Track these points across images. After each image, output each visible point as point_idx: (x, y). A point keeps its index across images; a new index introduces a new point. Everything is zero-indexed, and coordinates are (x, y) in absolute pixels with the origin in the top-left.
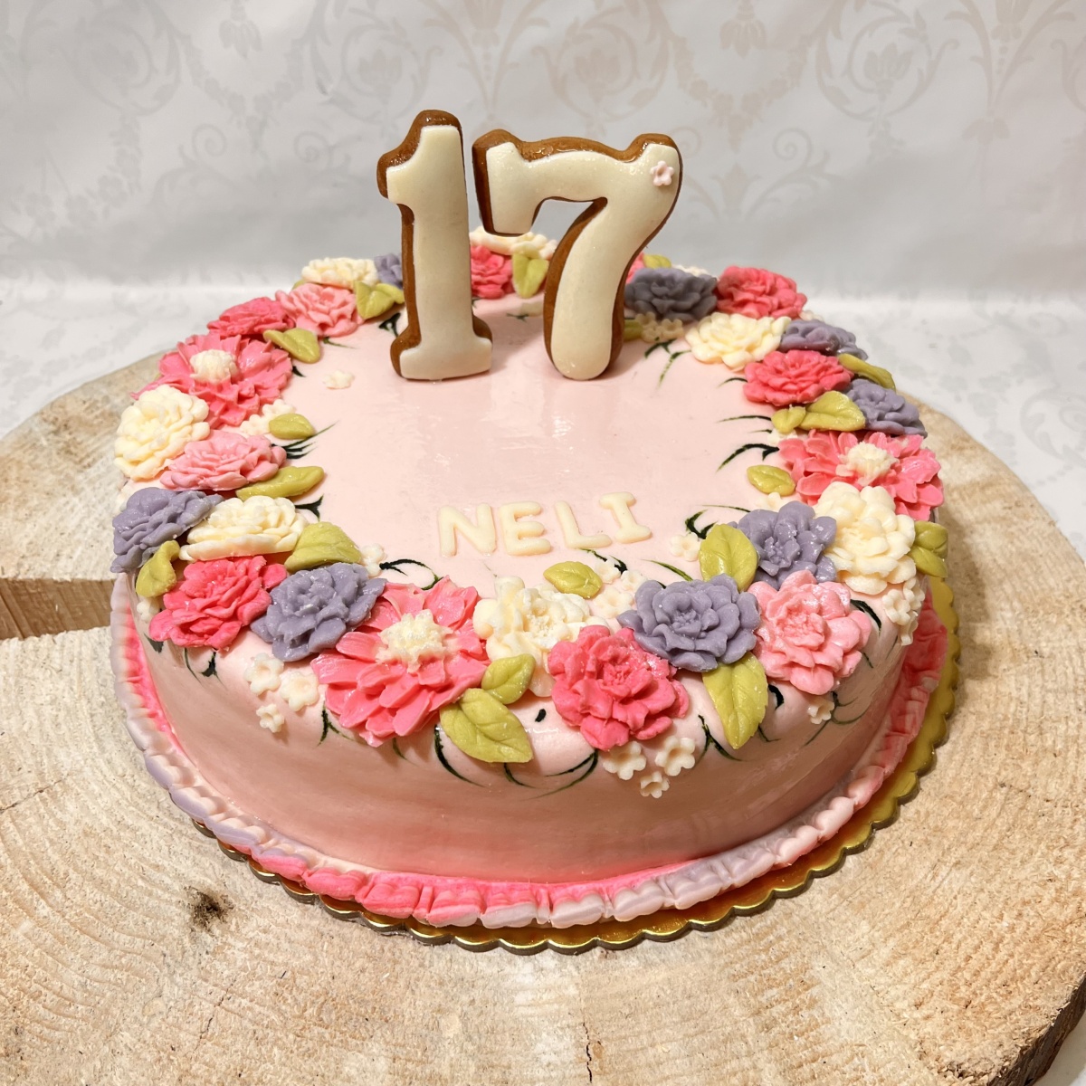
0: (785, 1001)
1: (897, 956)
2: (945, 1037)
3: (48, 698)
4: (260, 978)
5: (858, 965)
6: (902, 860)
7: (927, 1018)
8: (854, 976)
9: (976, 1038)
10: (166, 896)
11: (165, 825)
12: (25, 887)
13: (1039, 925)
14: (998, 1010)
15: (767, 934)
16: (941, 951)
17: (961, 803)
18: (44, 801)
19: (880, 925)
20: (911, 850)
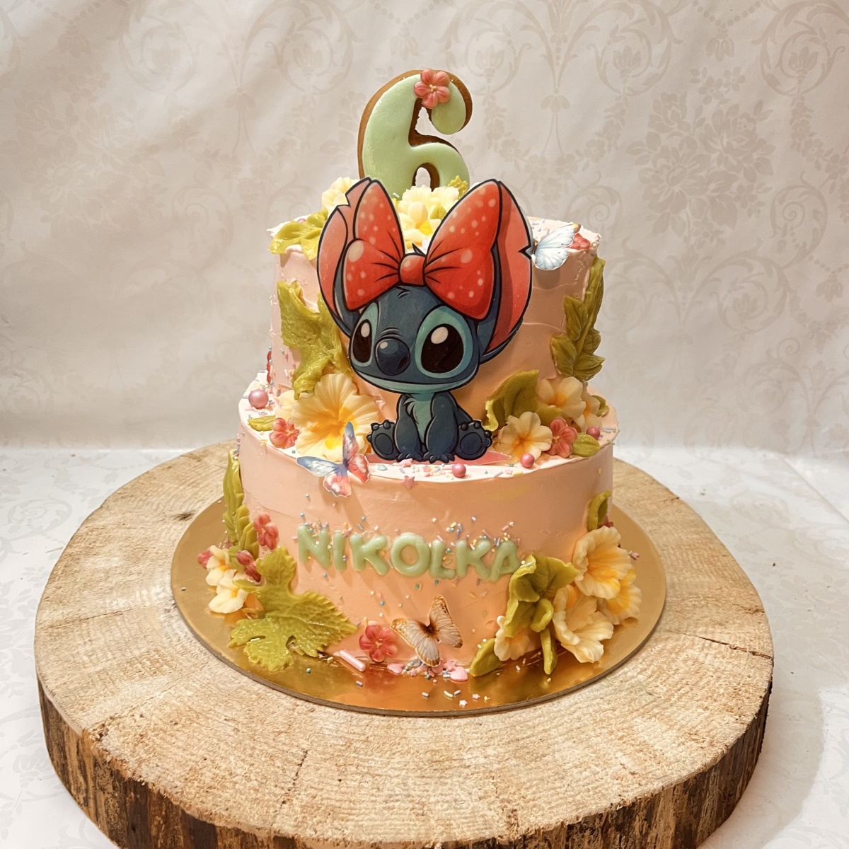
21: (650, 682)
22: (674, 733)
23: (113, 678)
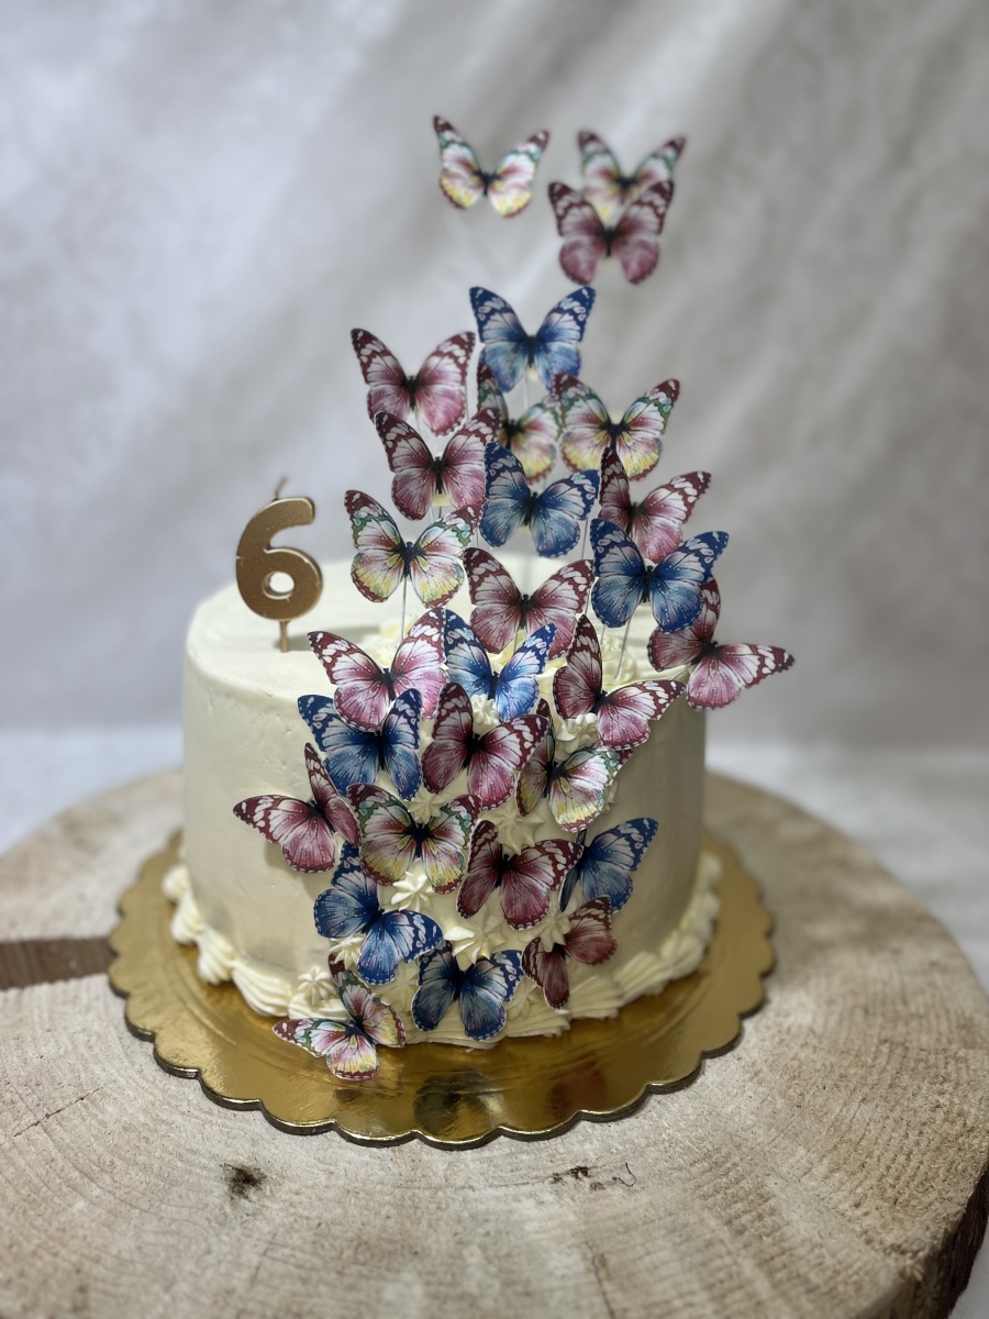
0: (750, 1211)
1: (832, 1171)
2: (883, 1226)
3: (79, 1028)
4: (297, 1231)
5: (804, 1180)
6: (820, 1100)
7: (866, 1214)
8: (801, 1189)
9: (908, 1225)
10: (205, 1173)
11: (196, 1117)
12: (77, 1174)
13: (937, 1138)
14: (920, 1203)
15: (723, 1162)
16: (866, 1166)
17: (857, 1056)
18: (85, 1106)
19: (814, 1149)
20: (825, 1092)
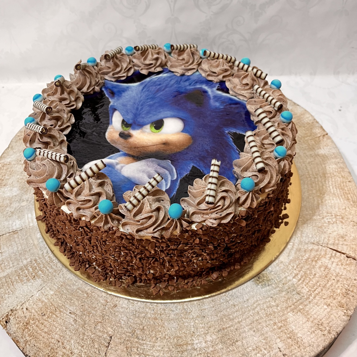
21: (300, 284)
22: (309, 324)
23: (12, 281)
